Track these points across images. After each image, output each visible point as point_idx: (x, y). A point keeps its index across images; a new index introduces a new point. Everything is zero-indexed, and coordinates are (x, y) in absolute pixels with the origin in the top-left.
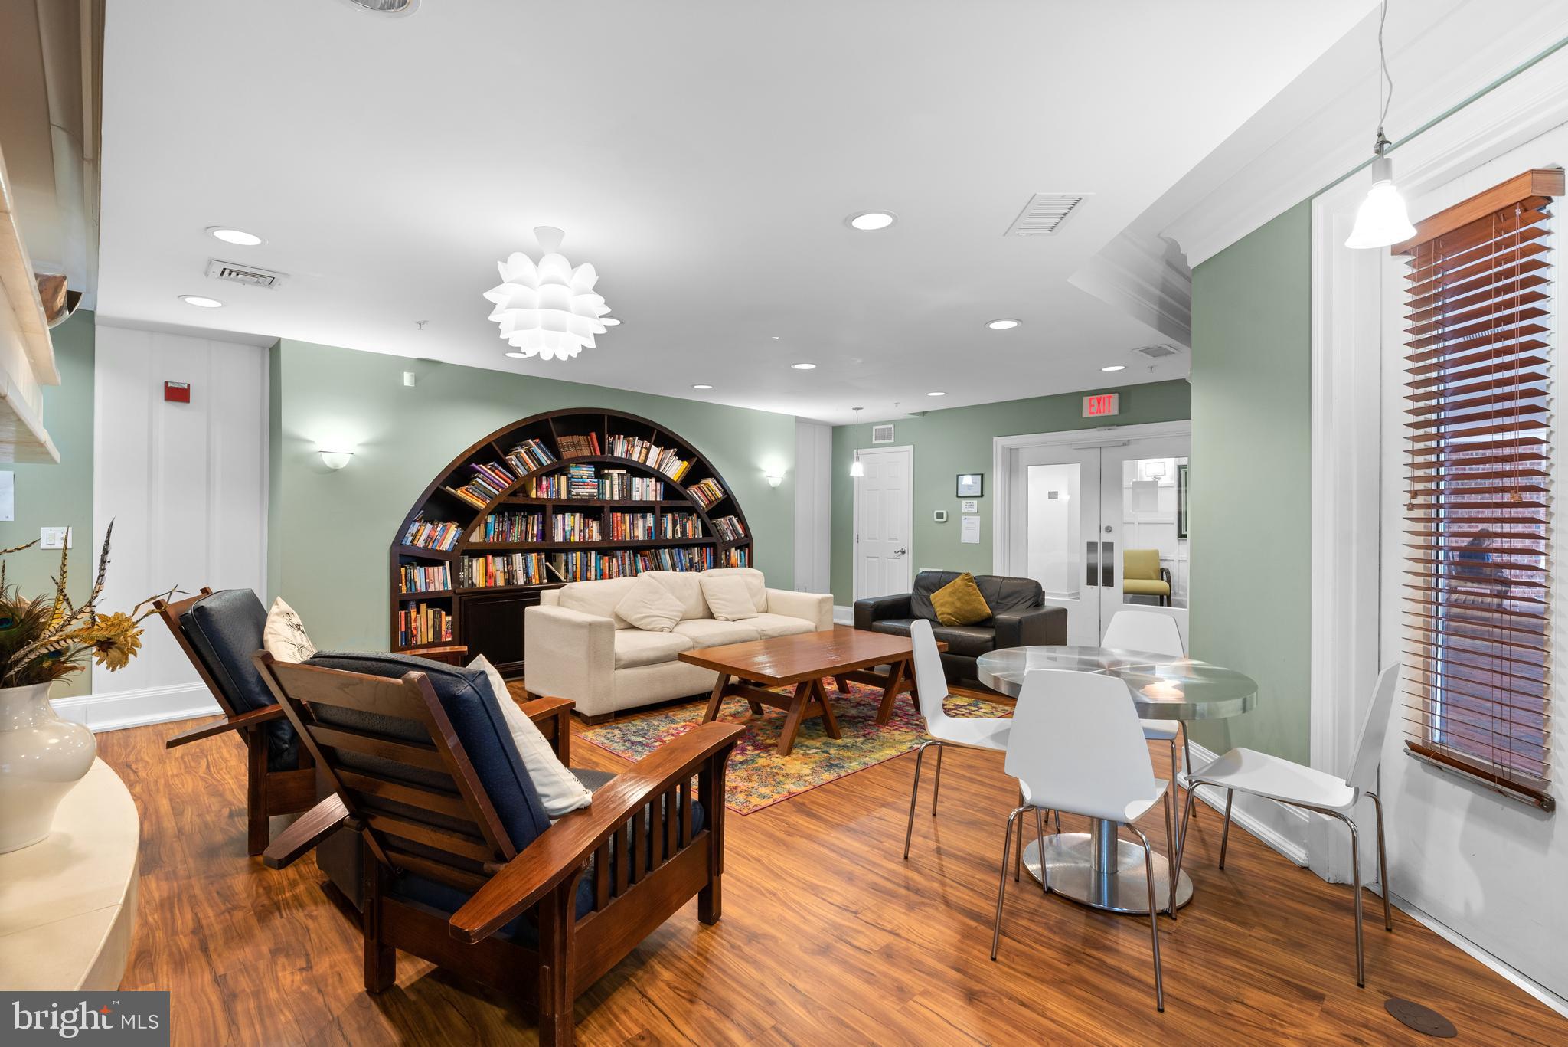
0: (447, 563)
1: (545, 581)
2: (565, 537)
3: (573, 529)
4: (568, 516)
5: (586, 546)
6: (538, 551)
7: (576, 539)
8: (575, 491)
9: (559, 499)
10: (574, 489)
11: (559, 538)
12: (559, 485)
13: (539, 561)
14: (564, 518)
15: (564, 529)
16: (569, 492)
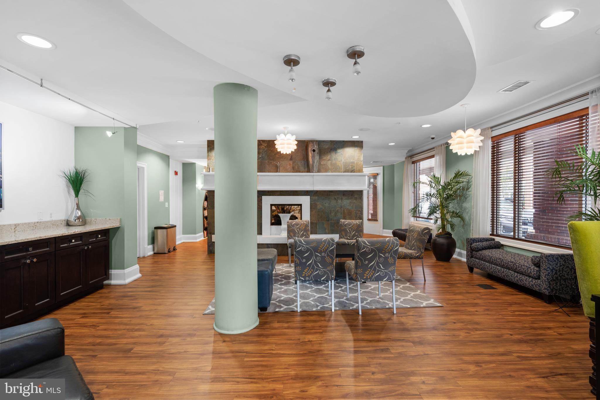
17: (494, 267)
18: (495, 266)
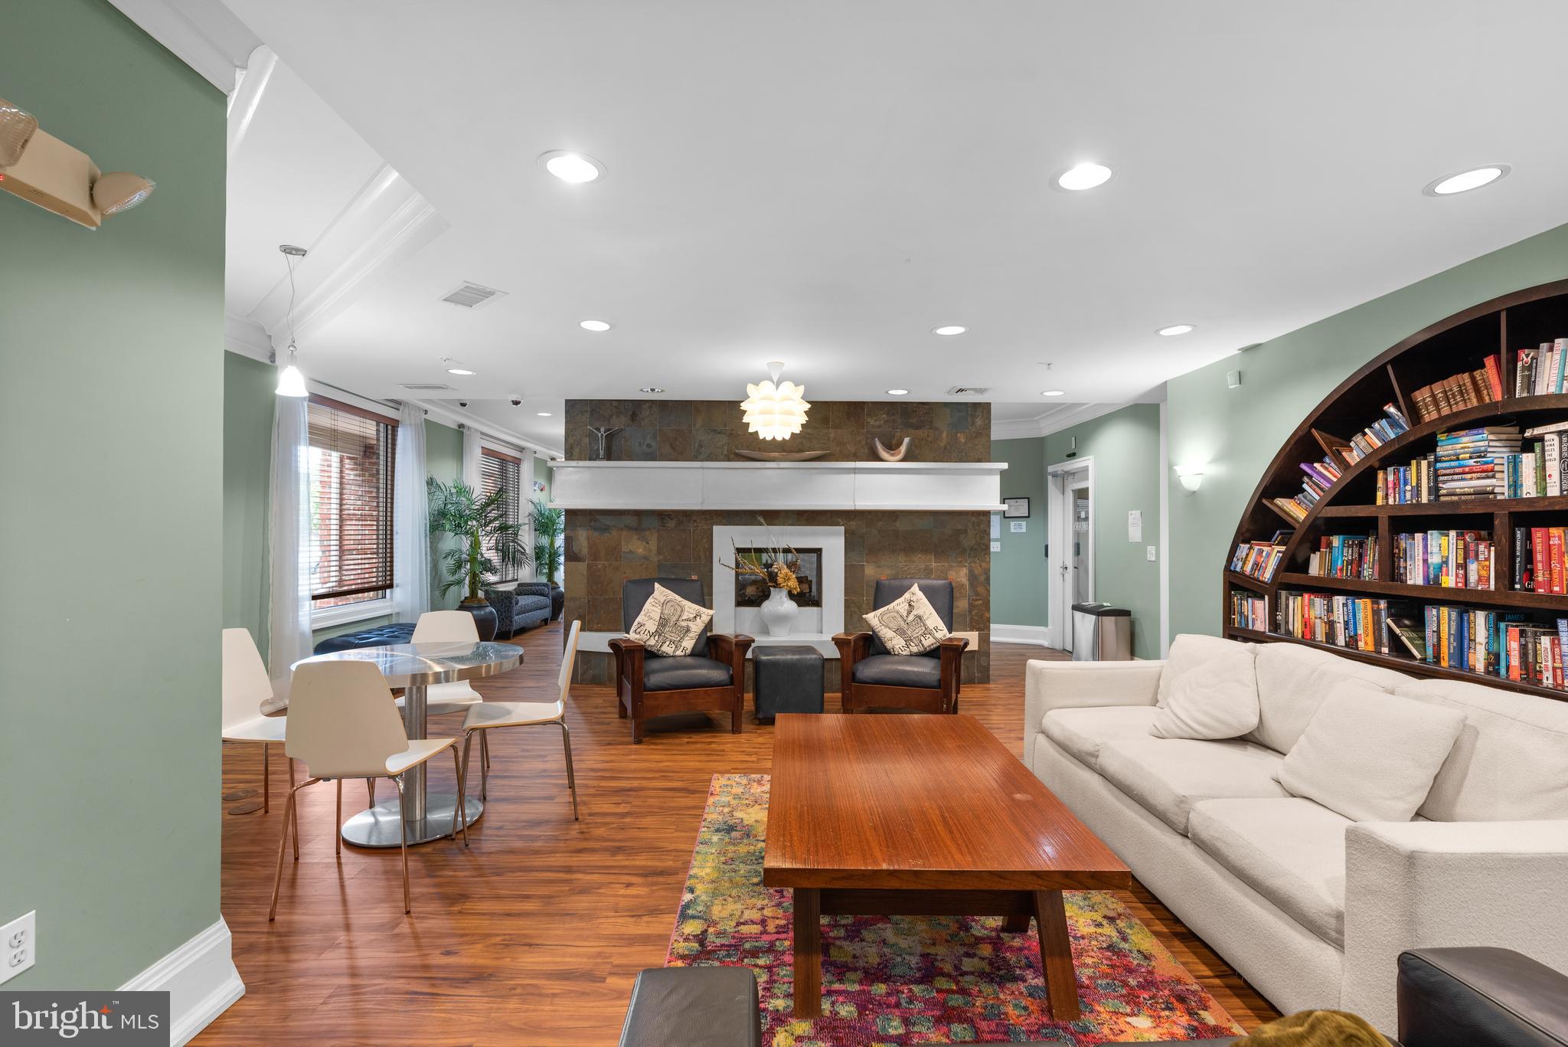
0: (1266, 597)
1: (1385, 650)
2: (1426, 577)
3: (1445, 562)
4: (1434, 536)
5: (1468, 599)
6: (1375, 596)
7: (1449, 581)
8: (1446, 487)
9: (1419, 505)
10: (1444, 482)
11: (1415, 577)
12: (1419, 479)
13: (1376, 613)
14: (1425, 540)
15: (1425, 561)
16: (1434, 490)
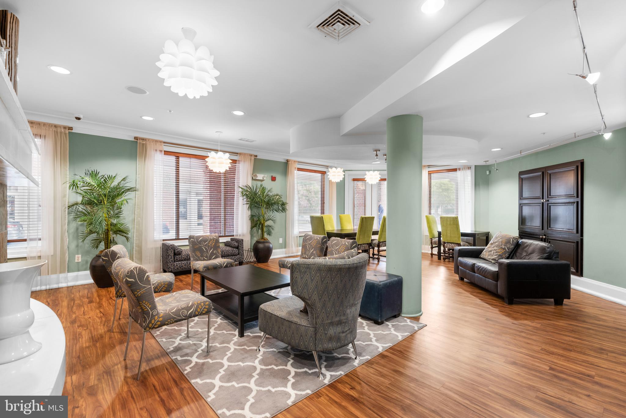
17: (179, 264)
18: (180, 262)
